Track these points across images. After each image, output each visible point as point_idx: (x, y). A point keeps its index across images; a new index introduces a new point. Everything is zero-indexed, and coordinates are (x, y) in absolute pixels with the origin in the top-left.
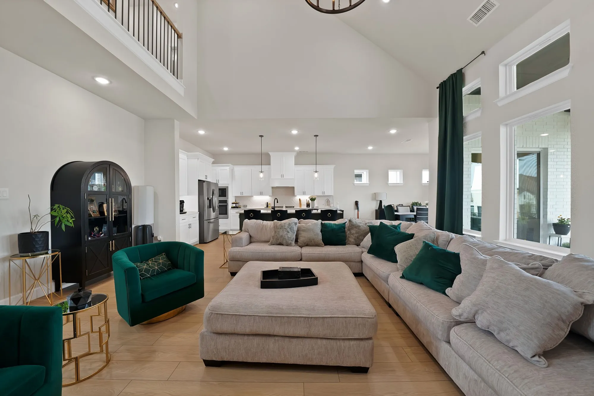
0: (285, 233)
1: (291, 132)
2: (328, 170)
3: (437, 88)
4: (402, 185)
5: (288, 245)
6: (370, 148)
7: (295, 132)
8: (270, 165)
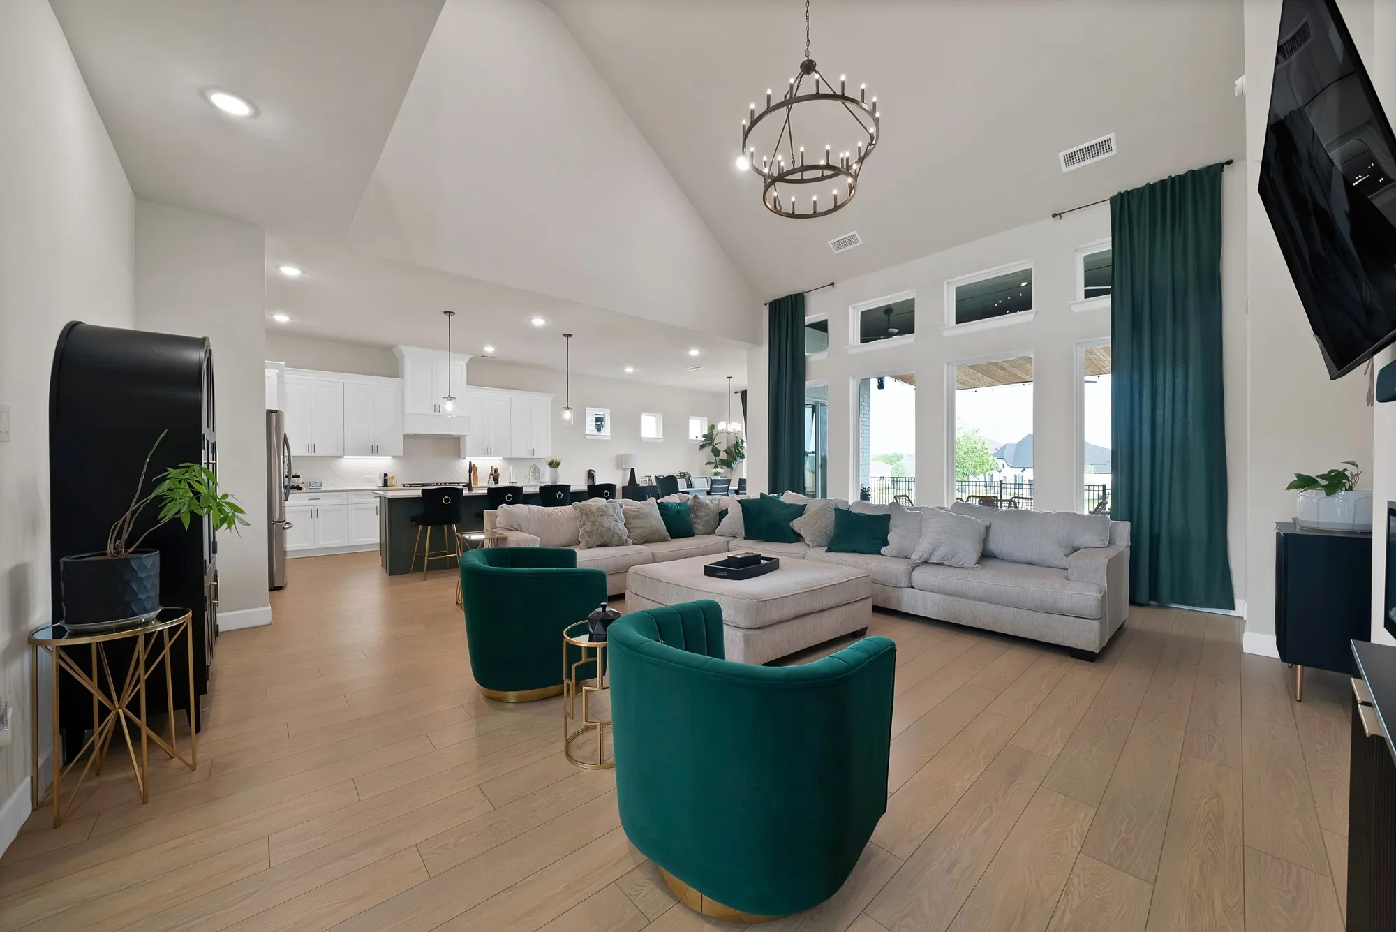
0: (614, 522)
1: (530, 320)
2: (541, 403)
3: (766, 304)
4: (662, 441)
5: (622, 543)
6: (629, 370)
7: (538, 322)
8: (403, 378)
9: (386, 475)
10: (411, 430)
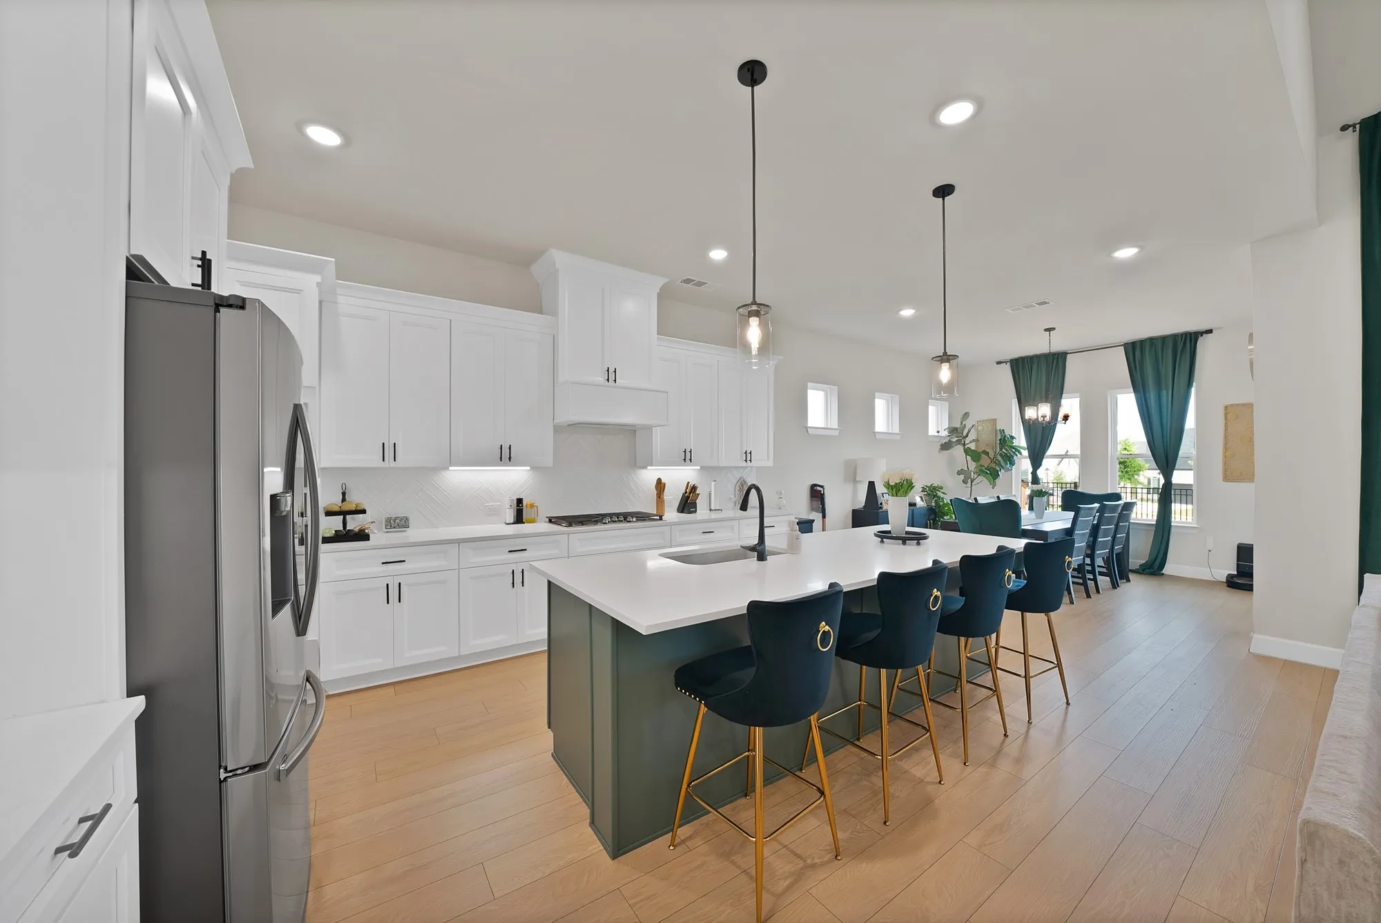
4: (898, 436)
8: (554, 313)
9: (520, 501)
10: (565, 417)
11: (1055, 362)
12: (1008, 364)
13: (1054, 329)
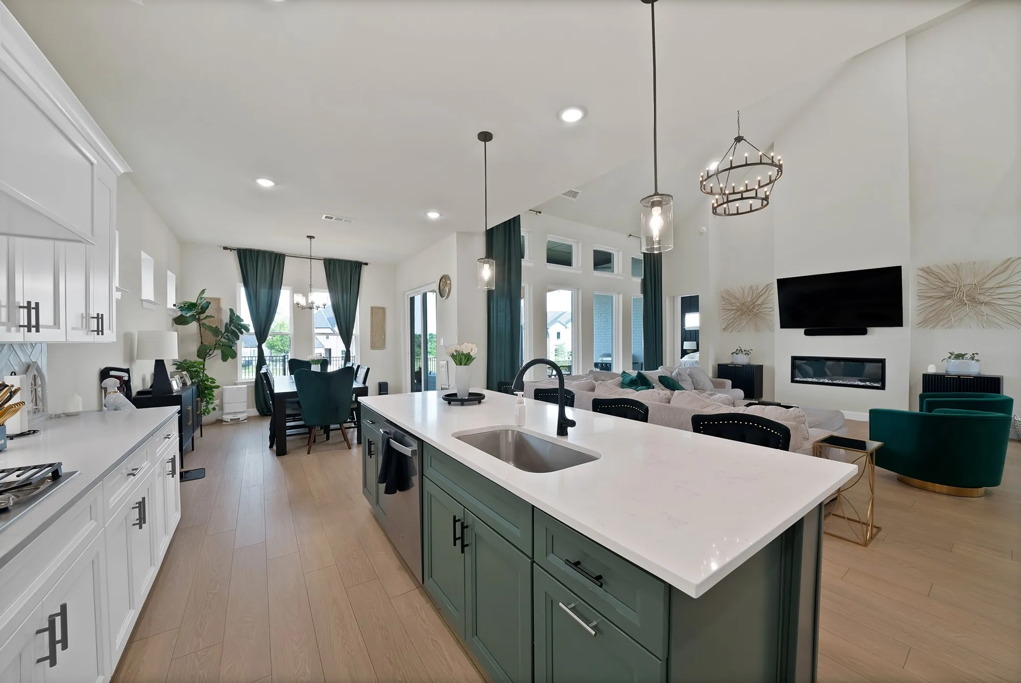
11: (277, 260)
12: (236, 251)
13: (314, 237)
